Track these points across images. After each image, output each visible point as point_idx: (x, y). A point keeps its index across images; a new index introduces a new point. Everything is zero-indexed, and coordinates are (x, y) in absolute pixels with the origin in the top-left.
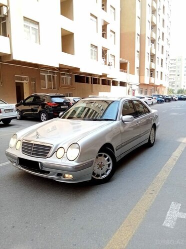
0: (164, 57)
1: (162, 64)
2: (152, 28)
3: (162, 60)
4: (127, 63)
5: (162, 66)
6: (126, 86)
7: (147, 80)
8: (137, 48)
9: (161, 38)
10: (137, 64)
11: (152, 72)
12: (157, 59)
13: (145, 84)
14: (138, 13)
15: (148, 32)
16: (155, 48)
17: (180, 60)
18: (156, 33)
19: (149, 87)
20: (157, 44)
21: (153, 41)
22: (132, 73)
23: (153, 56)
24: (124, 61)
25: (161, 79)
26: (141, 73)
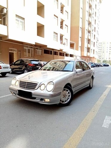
0: (95, 41)
1: (94, 45)
2: (89, 25)
3: (94, 43)
4: (74, 44)
5: (94, 46)
6: (73, 57)
7: (85, 54)
8: (80, 35)
9: (94, 30)
10: (80, 45)
11: (88, 49)
12: (91, 42)
13: (84, 56)
14: (81, 16)
15: (87, 27)
16: (90, 36)
17: (104, 43)
18: (91, 27)
19: (87, 58)
20: (92, 34)
21: (89, 32)
22: (77, 49)
23: (89, 40)
24: (73, 42)
25: (94, 54)
26: (82, 50)
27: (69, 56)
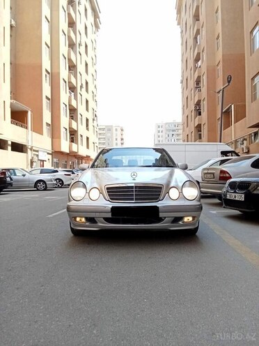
0: (90, 115)
1: (87, 125)
2: (70, 69)
3: (87, 120)
4: (27, 112)
5: (88, 129)
6: (26, 152)
7: (65, 146)
8: (46, 90)
9: (84, 86)
10: (47, 117)
11: (73, 135)
12: (79, 116)
13: (62, 153)
14: (46, 37)
15: (64, 73)
16: (76, 98)
18: (76, 77)
19: (70, 157)
20: (79, 95)
21: (72, 89)
22: (38, 129)
23: (73, 112)
24: (21, 106)
25: (88, 147)
26: (54, 134)
27: (10, 148)
